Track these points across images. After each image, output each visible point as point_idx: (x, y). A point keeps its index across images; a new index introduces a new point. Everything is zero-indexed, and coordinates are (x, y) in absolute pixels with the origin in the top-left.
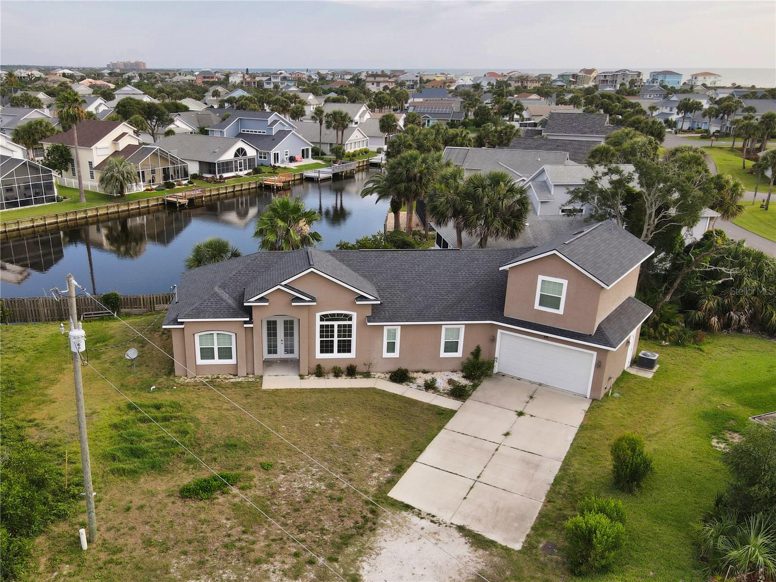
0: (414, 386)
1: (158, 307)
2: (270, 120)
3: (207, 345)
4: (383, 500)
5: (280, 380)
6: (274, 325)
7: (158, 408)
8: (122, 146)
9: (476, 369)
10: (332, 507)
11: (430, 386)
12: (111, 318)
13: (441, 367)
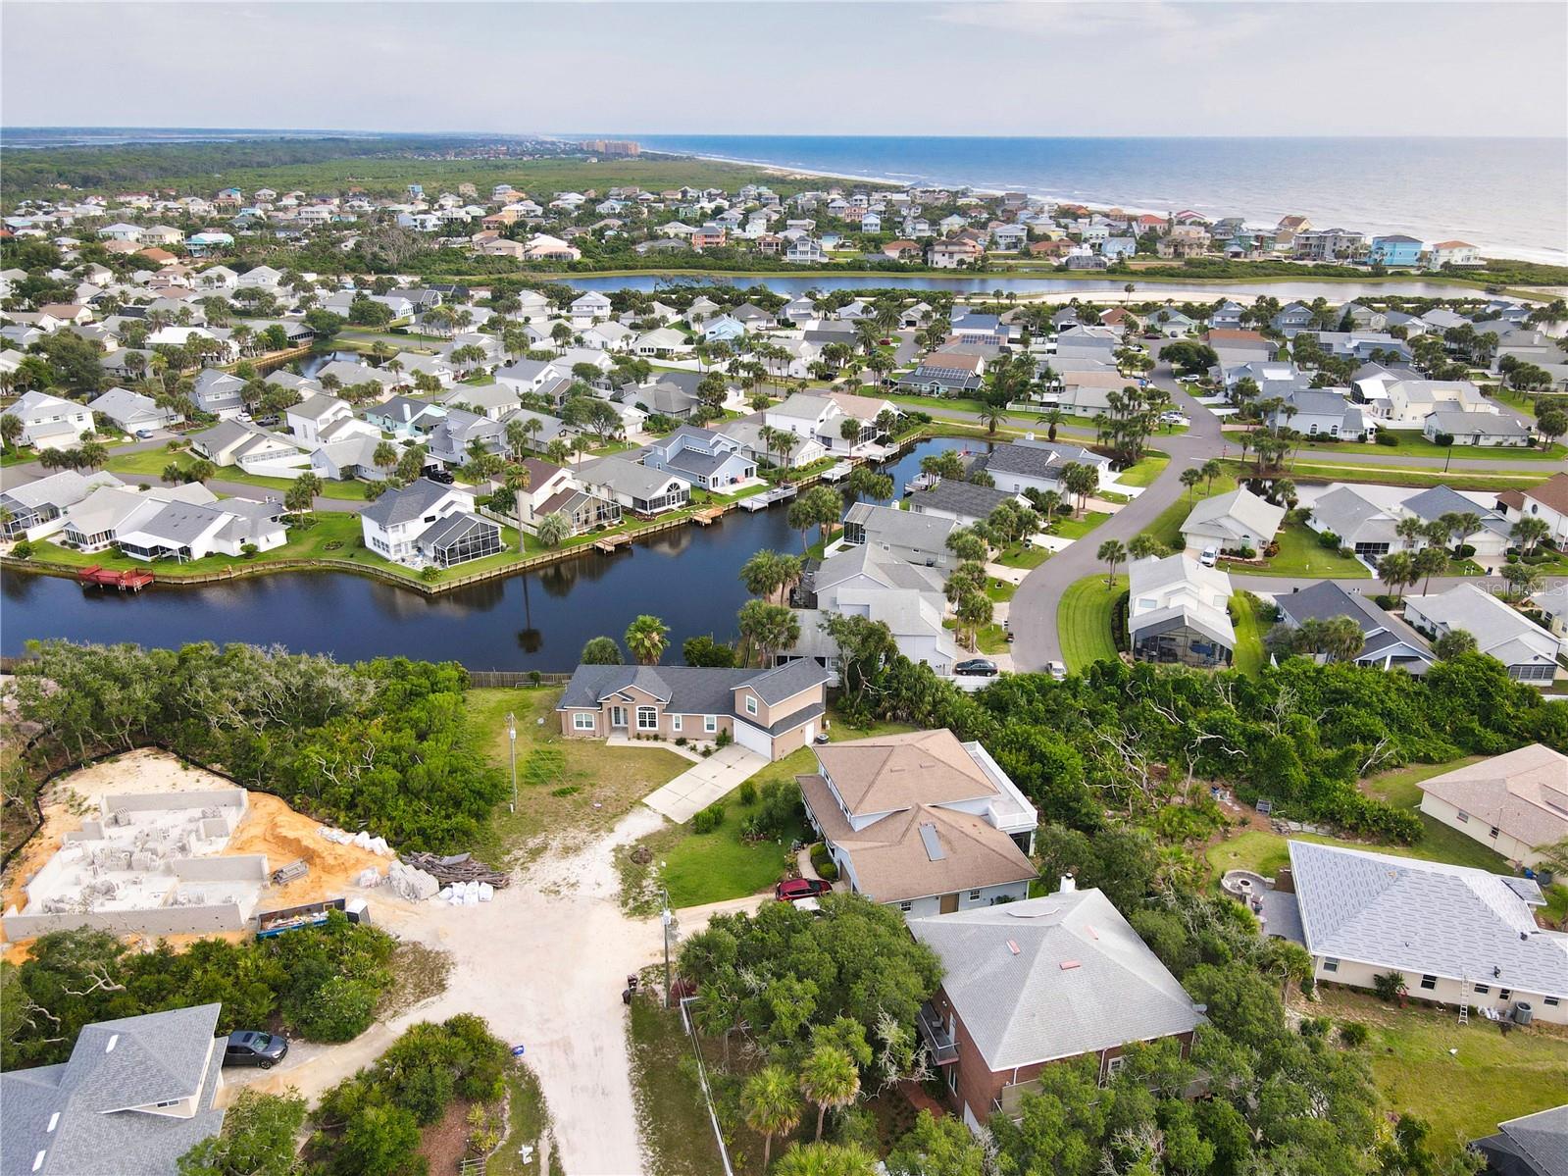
0: (685, 748)
1: (561, 681)
2: (712, 442)
3: (580, 720)
4: (638, 803)
5: (617, 741)
6: (617, 709)
7: (550, 753)
8: (560, 489)
9: (724, 740)
10: (614, 804)
11: (693, 749)
12: (533, 688)
13: (706, 736)
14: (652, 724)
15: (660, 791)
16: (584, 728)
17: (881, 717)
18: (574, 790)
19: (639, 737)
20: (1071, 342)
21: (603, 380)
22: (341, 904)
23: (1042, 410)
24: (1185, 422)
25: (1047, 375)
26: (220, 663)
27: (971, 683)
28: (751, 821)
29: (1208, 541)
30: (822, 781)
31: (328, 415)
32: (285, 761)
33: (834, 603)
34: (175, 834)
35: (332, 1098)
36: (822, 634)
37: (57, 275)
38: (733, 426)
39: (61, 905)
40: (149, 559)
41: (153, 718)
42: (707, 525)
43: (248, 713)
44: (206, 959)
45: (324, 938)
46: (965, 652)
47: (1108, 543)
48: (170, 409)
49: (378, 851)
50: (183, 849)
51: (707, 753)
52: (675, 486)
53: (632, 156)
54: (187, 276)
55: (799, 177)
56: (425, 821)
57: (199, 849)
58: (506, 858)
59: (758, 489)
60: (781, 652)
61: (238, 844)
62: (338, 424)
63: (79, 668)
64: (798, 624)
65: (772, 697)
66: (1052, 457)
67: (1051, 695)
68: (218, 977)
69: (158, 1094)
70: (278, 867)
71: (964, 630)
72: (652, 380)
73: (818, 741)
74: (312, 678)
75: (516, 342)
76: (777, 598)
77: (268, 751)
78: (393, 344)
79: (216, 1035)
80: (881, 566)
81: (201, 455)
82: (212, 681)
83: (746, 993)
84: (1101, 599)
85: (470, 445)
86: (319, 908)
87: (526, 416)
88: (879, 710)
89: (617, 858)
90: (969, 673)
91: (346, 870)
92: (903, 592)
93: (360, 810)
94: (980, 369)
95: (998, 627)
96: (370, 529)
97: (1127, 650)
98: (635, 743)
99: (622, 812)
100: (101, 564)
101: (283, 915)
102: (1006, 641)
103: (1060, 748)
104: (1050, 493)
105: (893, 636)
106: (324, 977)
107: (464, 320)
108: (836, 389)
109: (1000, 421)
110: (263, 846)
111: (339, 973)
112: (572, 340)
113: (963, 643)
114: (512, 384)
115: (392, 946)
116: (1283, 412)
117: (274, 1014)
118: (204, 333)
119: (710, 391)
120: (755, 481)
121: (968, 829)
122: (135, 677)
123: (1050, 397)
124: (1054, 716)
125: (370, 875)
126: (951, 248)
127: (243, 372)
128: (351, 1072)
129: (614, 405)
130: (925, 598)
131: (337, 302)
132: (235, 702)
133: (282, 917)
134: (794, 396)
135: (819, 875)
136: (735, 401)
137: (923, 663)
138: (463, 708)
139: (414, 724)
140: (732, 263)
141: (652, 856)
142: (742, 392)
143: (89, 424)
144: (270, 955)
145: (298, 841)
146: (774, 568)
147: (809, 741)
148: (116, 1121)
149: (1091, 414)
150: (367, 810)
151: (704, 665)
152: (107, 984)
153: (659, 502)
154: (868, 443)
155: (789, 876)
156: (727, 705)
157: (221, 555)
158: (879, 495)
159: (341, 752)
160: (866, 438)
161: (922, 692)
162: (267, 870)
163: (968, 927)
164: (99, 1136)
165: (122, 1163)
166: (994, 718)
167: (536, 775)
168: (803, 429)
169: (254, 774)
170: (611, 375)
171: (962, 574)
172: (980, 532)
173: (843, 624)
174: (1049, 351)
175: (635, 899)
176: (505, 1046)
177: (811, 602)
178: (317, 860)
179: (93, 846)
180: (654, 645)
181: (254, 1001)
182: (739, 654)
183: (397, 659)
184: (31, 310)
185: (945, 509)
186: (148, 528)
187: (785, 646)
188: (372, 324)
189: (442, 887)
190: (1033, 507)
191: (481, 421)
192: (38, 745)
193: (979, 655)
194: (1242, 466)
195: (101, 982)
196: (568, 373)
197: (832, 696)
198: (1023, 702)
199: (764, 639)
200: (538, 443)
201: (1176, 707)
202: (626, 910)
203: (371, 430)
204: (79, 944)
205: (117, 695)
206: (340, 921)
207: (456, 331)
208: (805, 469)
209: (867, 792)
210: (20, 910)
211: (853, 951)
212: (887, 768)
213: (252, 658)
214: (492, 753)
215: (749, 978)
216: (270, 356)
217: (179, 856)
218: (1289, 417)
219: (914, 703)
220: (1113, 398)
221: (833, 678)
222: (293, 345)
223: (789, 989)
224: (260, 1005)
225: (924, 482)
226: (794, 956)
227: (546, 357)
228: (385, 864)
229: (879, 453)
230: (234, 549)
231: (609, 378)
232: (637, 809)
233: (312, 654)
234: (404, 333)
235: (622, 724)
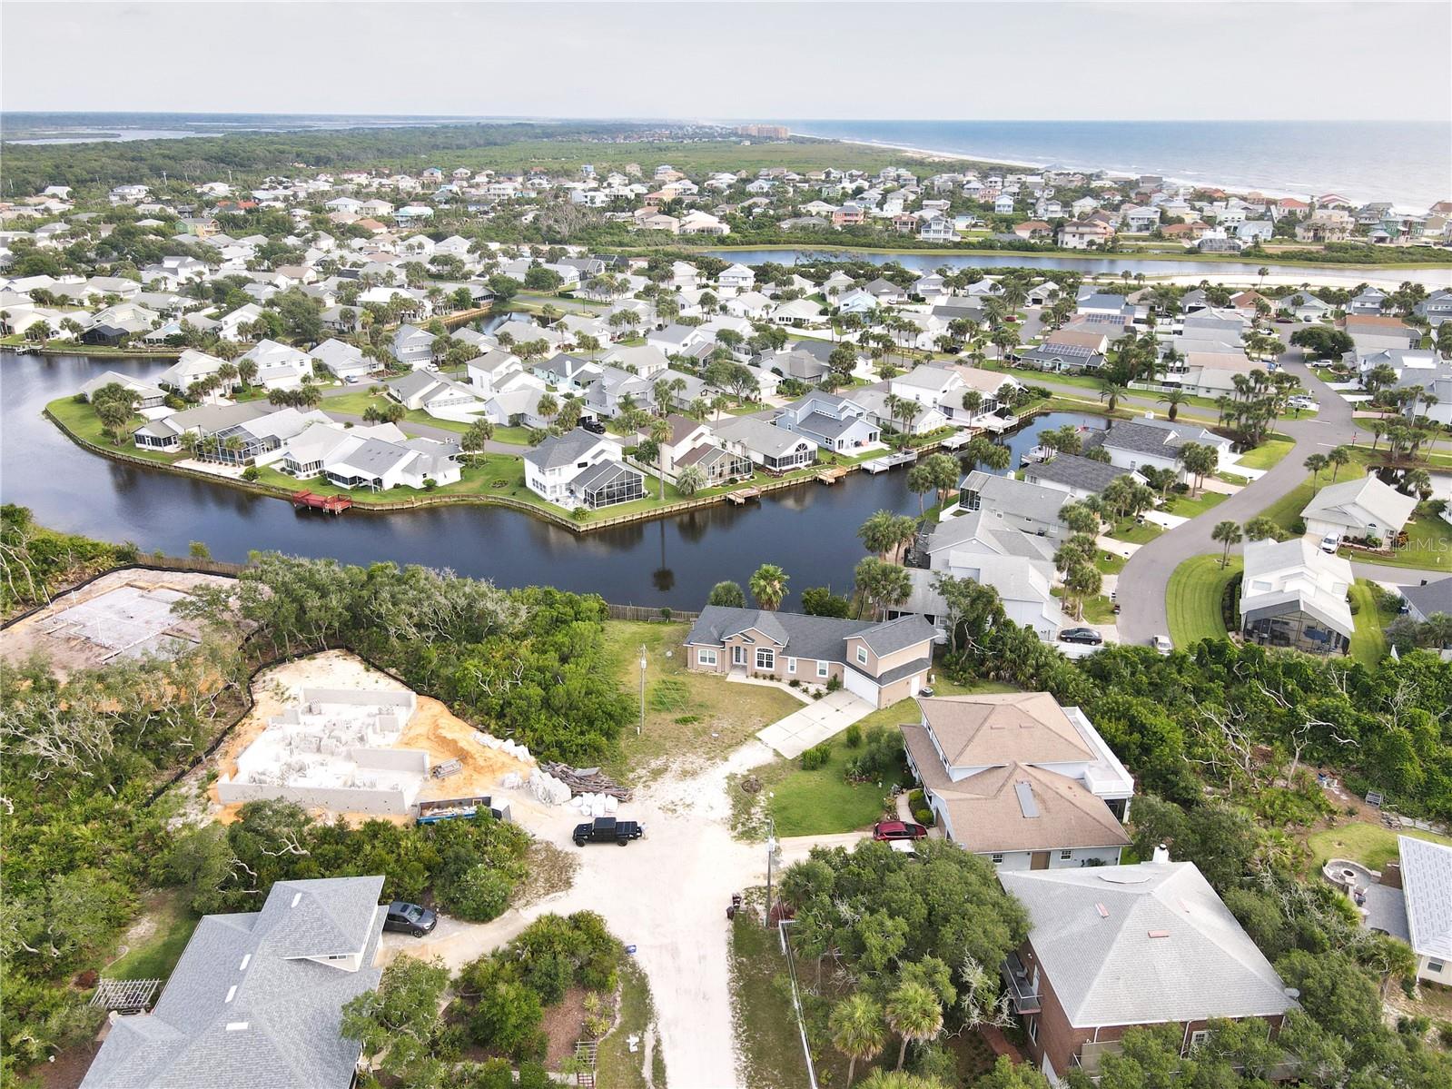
0: (798, 689)
1: (689, 619)
2: (840, 407)
3: (703, 655)
4: (751, 736)
5: (736, 677)
6: (738, 649)
7: (675, 683)
8: (698, 444)
9: (835, 685)
10: (730, 735)
11: (805, 691)
12: (663, 623)
13: (818, 681)
14: (769, 665)
15: (773, 727)
16: (708, 663)
17: (985, 676)
18: (695, 719)
19: (756, 676)
20: (1199, 323)
21: (743, 345)
22: (487, 801)
23: (1164, 389)
24: (1313, 407)
25: (1171, 356)
26: (400, 581)
27: (1075, 651)
28: (855, 763)
29: (1330, 527)
30: (924, 731)
31: (502, 369)
32: (448, 671)
33: (947, 564)
34: (356, 726)
35: (471, 969)
36: (933, 594)
37: (291, 241)
38: (860, 393)
39: (263, 777)
40: (348, 487)
41: (344, 624)
42: (830, 484)
43: (420, 626)
44: (375, 836)
45: (472, 829)
46: (1070, 620)
47: (1224, 524)
48: (373, 358)
49: (521, 758)
50: (361, 739)
51: (818, 696)
52: (803, 446)
53: (781, 139)
54: (394, 243)
55: (937, 160)
56: (562, 735)
57: (374, 740)
58: (631, 776)
59: (881, 453)
60: (893, 608)
61: (406, 740)
62: (509, 377)
63: (289, 577)
64: (910, 583)
65: (882, 649)
66: (1172, 436)
67: (1155, 668)
68: (383, 853)
69: (330, 948)
70: (437, 763)
71: (1071, 599)
72: (788, 347)
73: (923, 693)
74: (475, 600)
75: (667, 308)
76: (892, 557)
77: (435, 661)
78: (560, 306)
79: (380, 904)
80: (994, 533)
81: (396, 399)
82: (393, 596)
83: (840, 923)
84: (1212, 578)
85: (622, 400)
86: (469, 802)
87: (672, 376)
88: (983, 669)
89: (730, 786)
90: (1073, 640)
91: (493, 771)
92: (1014, 559)
93: (507, 721)
94: (1103, 348)
95: (1105, 599)
96: (531, 471)
97: (1236, 629)
98: (753, 681)
99: (737, 744)
100: (310, 489)
101: (439, 805)
102: (1113, 612)
103: (1161, 720)
104: (1166, 471)
105: (1001, 600)
106: (471, 863)
107: (623, 287)
108: (960, 362)
109: (1120, 399)
110: (426, 743)
111: (482, 861)
112: (717, 308)
113: (1069, 611)
114: (663, 347)
115: (528, 843)
116: (1421, 400)
117: (428, 890)
118: (404, 294)
119: (841, 361)
120: (878, 445)
121: (1063, 790)
122: (332, 588)
123: (1172, 377)
124: (1156, 690)
125: (513, 778)
126: (1082, 230)
127: (433, 329)
128: (488, 950)
129: (752, 369)
130: (1034, 566)
131: (515, 270)
132: (411, 616)
133: (438, 807)
134: (919, 367)
135: (916, 820)
136: (864, 369)
137: (1029, 627)
138: (601, 637)
140: (869, 240)
141: (761, 786)
142: (871, 361)
143: (308, 369)
144: (427, 839)
145: (455, 742)
146: (891, 529)
147: (914, 693)
148: (295, 967)
149: (1214, 395)
150: (514, 721)
151: (820, 614)
152: (295, 848)
153: (787, 460)
154: (988, 415)
155: (887, 817)
156: (839, 653)
157: (407, 487)
158: (996, 465)
159: (495, 667)
160: (987, 410)
161: (1026, 655)
162: (428, 766)
163: (1057, 885)
164: (281, 978)
165: (297, 1004)
166: (1095, 685)
167: (662, 703)
168: (926, 399)
169: (422, 680)
170: (751, 341)
171: (1072, 545)
172: (1093, 506)
173: (954, 586)
174: (1175, 332)
175: (743, 824)
176: (620, 944)
177: (924, 562)
178: (471, 761)
179: (291, 730)
180: (775, 593)
181: (411, 878)
182: (853, 606)
183: (546, 588)
184: (269, 270)
185: (1060, 481)
186: (350, 460)
187: (897, 602)
188: (543, 288)
189: (574, 796)
190: (1148, 484)
191: (633, 379)
192: (253, 640)
193: (1085, 624)
194: (1373, 454)
195: (291, 847)
196: (712, 338)
197: (939, 652)
198: (1126, 672)
199: (878, 594)
200: (682, 401)
201: (1285, 690)
202: (735, 834)
203: (537, 383)
204: (275, 812)
205: (317, 603)
206: (486, 816)
207: (615, 296)
208: (926, 436)
209: (967, 746)
210: (231, 779)
211: (944, 895)
212: (987, 725)
213: (426, 579)
215: (844, 909)
216: (456, 315)
217: (358, 746)
218: (1428, 406)
219: (1017, 665)
220: (1239, 381)
221: (941, 636)
222: (476, 305)
223: (881, 924)
224: (416, 882)
225: (1041, 455)
226: (888, 893)
227: (694, 322)
228: (526, 769)
229: (998, 424)
230: (418, 483)
231: (749, 344)
232: (750, 741)
233: (476, 579)
234: (570, 297)
235: (742, 663)
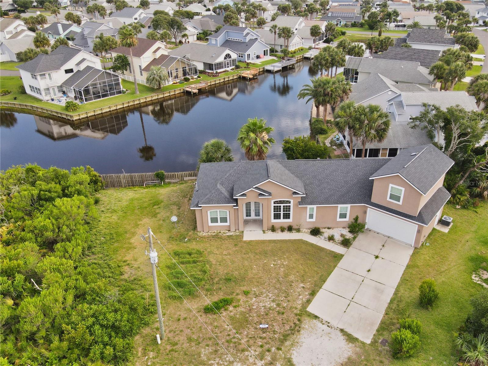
0: (322, 238)
1: (185, 179)
2: (245, 33)
3: (213, 216)
4: (305, 314)
5: (252, 234)
6: (250, 203)
7: (190, 254)
10: (279, 318)
11: (331, 238)
12: (160, 185)
13: (338, 225)
14: (286, 216)
15: (321, 294)
16: (219, 223)
18: (228, 302)
19: (273, 229)
51: (346, 243)
73: (442, 222)
98: (270, 236)
139: (38, 233)
147: (436, 224)
156: (360, 194)
167: (180, 285)
180: (265, 143)
214: (128, 257)
235: (253, 216)
